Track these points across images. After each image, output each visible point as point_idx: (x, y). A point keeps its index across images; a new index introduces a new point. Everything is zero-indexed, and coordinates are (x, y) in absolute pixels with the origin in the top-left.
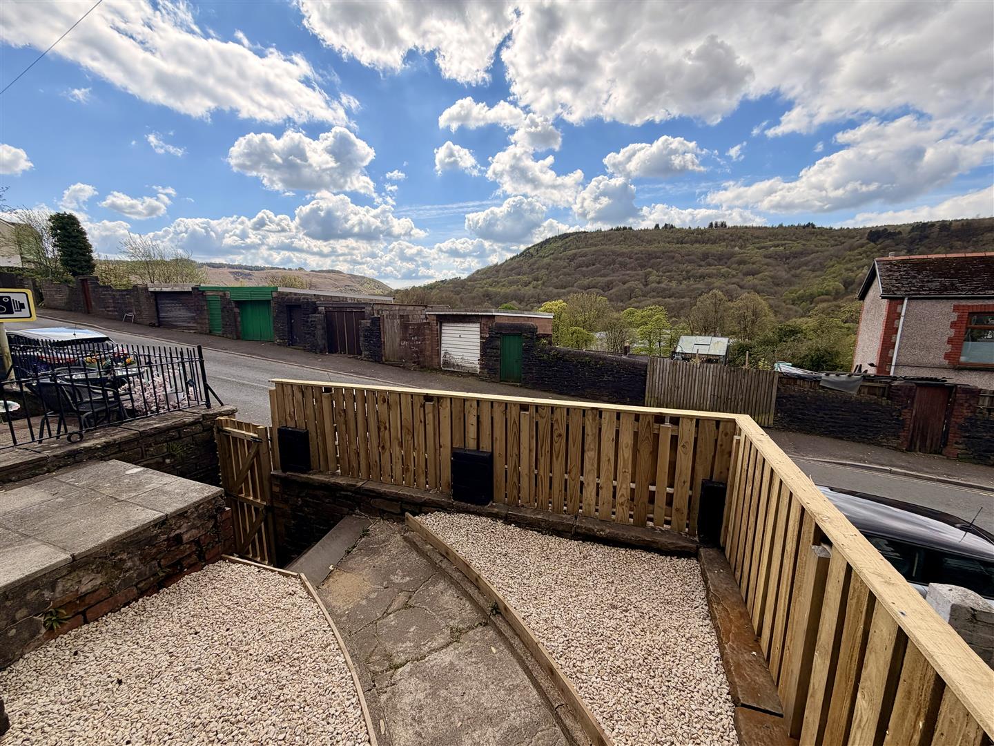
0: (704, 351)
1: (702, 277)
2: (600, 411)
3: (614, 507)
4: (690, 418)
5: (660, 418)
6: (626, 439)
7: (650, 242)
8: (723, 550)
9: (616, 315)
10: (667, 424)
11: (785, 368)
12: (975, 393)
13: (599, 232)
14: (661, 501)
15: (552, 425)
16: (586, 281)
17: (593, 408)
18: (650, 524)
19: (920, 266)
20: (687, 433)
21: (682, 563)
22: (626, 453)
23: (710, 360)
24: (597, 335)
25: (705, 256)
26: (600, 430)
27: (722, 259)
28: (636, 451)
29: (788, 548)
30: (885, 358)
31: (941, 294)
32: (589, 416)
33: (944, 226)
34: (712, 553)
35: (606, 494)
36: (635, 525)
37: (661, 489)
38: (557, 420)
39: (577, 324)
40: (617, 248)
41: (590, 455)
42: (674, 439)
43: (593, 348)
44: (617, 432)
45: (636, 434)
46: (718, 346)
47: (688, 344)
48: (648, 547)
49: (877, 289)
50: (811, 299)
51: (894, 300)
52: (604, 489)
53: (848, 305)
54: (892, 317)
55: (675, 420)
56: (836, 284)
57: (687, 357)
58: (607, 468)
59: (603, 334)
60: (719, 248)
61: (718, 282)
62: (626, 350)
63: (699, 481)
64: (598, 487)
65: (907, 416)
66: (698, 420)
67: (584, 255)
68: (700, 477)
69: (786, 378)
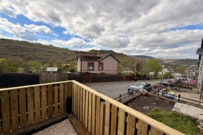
0: (53, 70)
1: (49, 56)
2: (33, 88)
3: (41, 116)
4: (62, 83)
5: (54, 85)
6: (44, 94)
7: (35, 46)
8: (73, 113)
9: (26, 63)
10: (56, 86)
11: (68, 72)
12: (91, 73)
13: (17, 41)
14: (56, 108)
15: (10, 98)
16: (14, 54)
17: (30, 87)
18: (54, 116)
19: (83, 56)
20: (62, 87)
21: (64, 122)
22: (44, 98)
23: (54, 72)
24: (20, 69)
25: (49, 51)
26: (34, 94)
27: (52, 52)
28: (47, 96)
29: (93, 106)
30: (81, 70)
31: (86, 60)
32: (29, 90)
33: (83, 52)
34: (71, 115)
35: (38, 114)
36: (49, 118)
37: (56, 105)
38: (12, 96)
39: (11, 66)
40: (25, 46)
41: (30, 103)
42: (59, 90)
43: (19, 72)
44: (41, 93)
45: (47, 92)
46: (56, 69)
47: (49, 69)
48: (54, 123)
49: (79, 59)
50: (69, 61)
51: (81, 61)
52: (37, 113)
53: (75, 62)
54: (81, 64)
55: (58, 85)
56: (72, 59)
57: (49, 72)
58: (37, 105)
59: (22, 68)
60: (52, 50)
61: (53, 57)
62: (31, 72)
63: (65, 99)
64: (34, 113)
65: (85, 78)
66: (64, 83)
67: (13, 46)
68: (66, 97)
69: (69, 74)
